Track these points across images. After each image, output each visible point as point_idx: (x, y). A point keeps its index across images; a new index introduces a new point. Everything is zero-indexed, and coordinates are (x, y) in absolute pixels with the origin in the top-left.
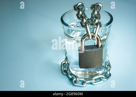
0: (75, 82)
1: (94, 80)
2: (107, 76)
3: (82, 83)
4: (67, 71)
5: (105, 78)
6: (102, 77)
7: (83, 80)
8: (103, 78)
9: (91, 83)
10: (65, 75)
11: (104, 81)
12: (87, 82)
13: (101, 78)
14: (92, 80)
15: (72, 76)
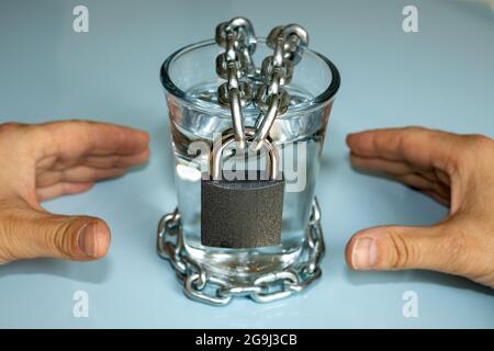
0: (195, 286)
1: (258, 286)
2: (308, 276)
3: (218, 291)
4: (175, 247)
5: (299, 284)
6: (287, 279)
7: (223, 283)
8: (292, 281)
9: (249, 297)
10: (164, 259)
11: (294, 293)
12: (234, 290)
13: (286, 282)
14: (252, 285)
15: (189, 265)
